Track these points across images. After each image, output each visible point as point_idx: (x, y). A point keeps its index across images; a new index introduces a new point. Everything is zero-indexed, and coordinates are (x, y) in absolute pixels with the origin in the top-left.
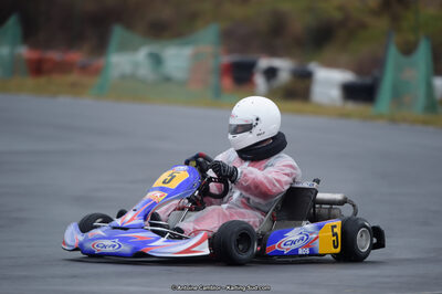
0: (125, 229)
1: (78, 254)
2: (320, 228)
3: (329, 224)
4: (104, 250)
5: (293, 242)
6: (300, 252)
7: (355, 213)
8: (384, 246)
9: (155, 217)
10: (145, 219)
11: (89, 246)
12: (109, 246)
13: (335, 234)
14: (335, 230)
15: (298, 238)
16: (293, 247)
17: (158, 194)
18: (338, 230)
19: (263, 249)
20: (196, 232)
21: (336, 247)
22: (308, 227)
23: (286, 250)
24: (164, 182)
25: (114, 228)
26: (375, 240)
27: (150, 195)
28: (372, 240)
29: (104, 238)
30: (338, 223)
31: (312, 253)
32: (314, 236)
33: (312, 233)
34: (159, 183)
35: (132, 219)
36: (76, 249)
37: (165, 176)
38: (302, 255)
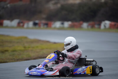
0: (39, 69)
1: (28, 75)
2: (87, 68)
3: (89, 66)
4: (34, 74)
5: (80, 71)
6: (82, 73)
7: (96, 64)
8: (103, 72)
9: (47, 66)
10: (44, 66)
11: (30, 73)
12: (35, 73)
13: (90, 69)
14: (90, 68)
15: (81, 70)
16: (80, 72)
17: (47, 60)
18: (91, 68)
19: (73, 73)
20: (56, 69)
21: (91, 72)
22: (84, 67)
23: (78, 73)
24: (49, 58)
25: (37, 69)
26: (101, 70)
27: (45, 61)
28: (100, 70)
29: (34, 71)
30: (91, 66)
31: (85, 74)
32: (85, 70)
33: (84, 69)
34: (47, 58)
35: (41, 67)
36: (28, 74)
37: (49, 56)
38: (82, 74)
